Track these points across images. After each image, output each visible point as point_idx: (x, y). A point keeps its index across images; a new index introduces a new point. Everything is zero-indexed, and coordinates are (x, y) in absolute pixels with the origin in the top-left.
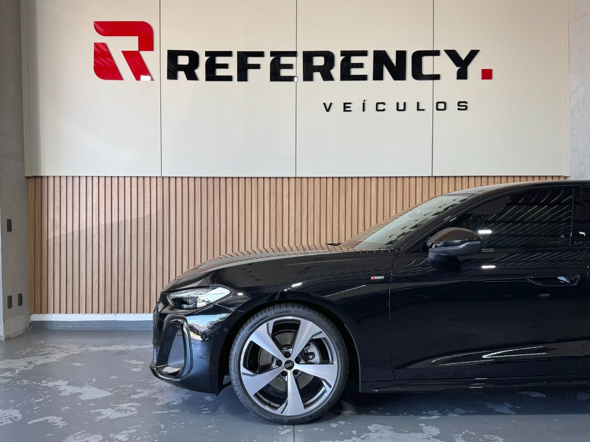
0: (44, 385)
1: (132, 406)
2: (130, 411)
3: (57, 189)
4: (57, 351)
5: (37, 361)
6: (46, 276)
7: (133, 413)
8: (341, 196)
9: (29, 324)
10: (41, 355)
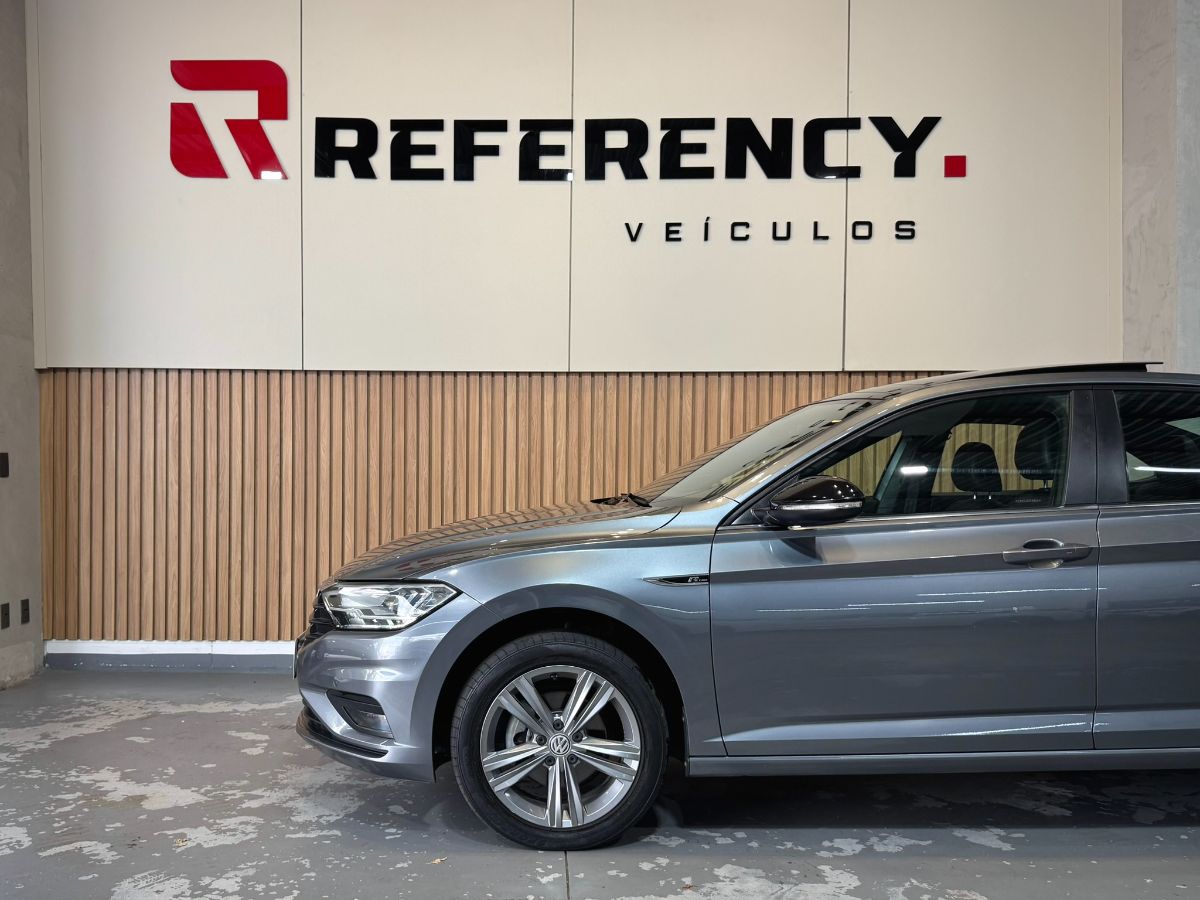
0: (73, 779)
1: (247, 823)
2: (243, 832)
3: (98, 394)
4: (97, 713)
5: (58, 732)
6: (76, 565)
7: (248, 837)
8: (659, 412)
9: (42, 660)
10: (67, 721)
